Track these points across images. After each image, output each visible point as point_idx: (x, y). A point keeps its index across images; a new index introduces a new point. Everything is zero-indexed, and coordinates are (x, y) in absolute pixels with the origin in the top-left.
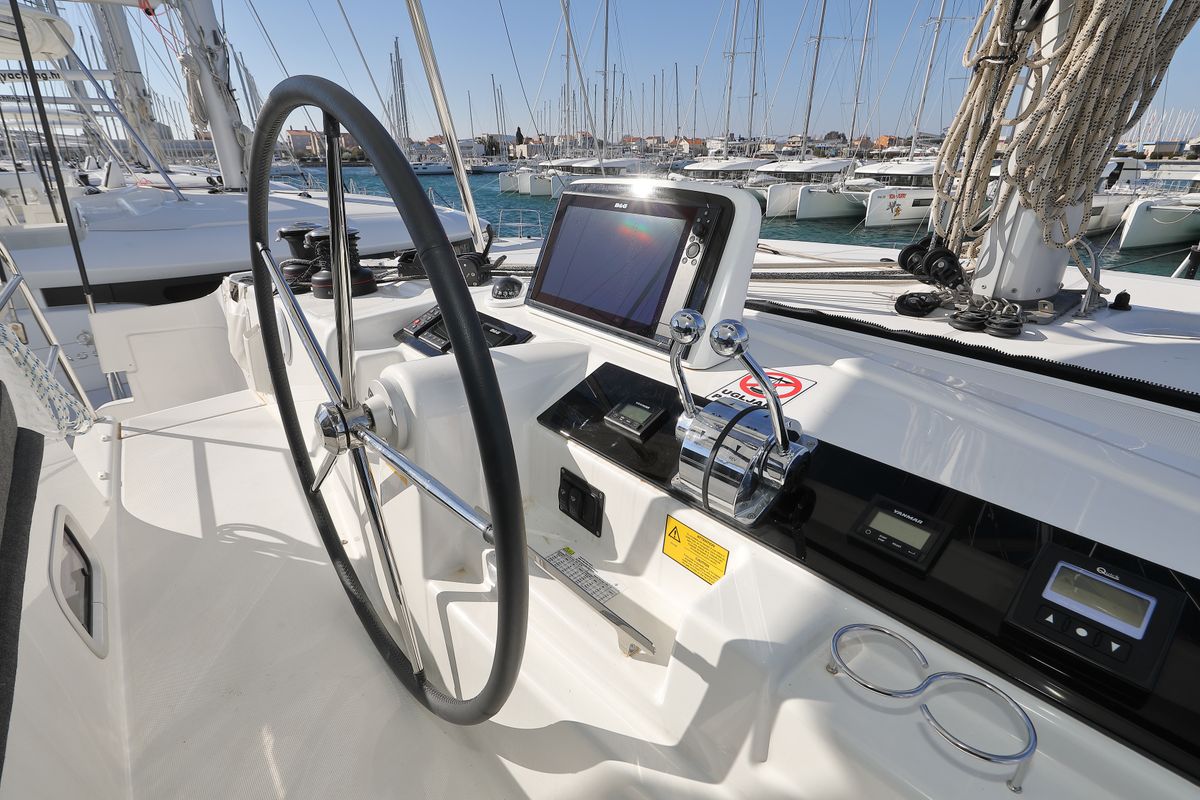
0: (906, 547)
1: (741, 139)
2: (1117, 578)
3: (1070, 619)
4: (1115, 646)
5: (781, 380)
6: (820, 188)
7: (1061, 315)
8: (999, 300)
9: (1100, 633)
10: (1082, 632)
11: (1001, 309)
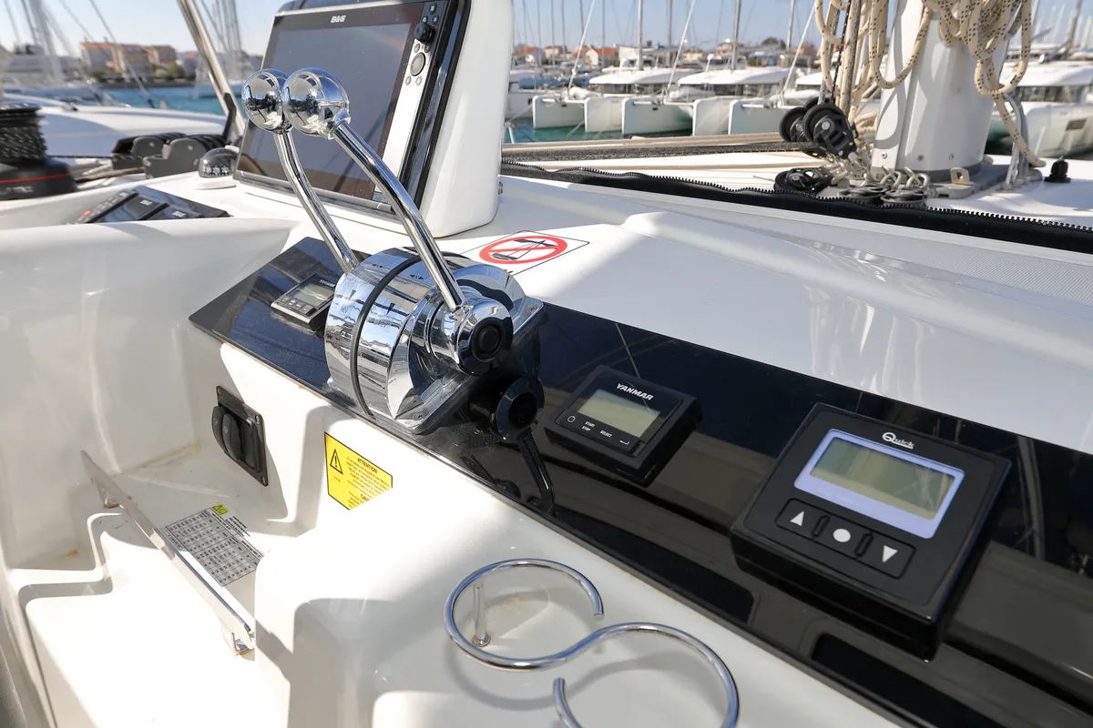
0: (618, 434)
1: (661, 47)
2: (910, 446)
3: (828, 514)
4: (888, 553)
5: (542, 243)
6: (754, 103)
7: (982, 189)
8: (904, 172)
9: (871, 532)
10: (842, 535)
11: (904, 182)
